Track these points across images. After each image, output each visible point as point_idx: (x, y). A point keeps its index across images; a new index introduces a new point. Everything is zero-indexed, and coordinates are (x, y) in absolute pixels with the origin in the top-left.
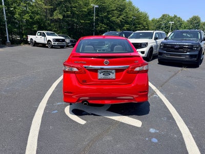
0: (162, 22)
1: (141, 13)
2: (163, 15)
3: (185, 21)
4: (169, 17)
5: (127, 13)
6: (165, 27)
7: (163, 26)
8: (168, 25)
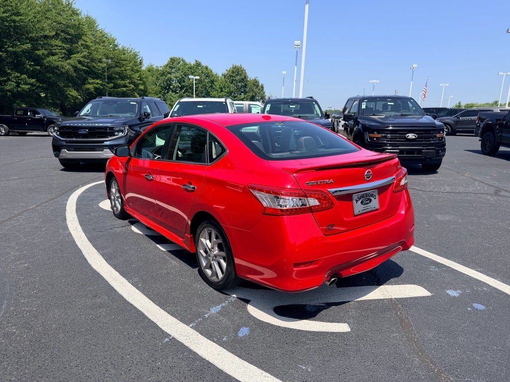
0: (172, 76)
1: (123, 52)
2: (173, 60)
3: (220, 75)
4: (185, 64)
5: (87, 47)
6: (181, 88)
7: (175, 84)
8: (186, 84)
